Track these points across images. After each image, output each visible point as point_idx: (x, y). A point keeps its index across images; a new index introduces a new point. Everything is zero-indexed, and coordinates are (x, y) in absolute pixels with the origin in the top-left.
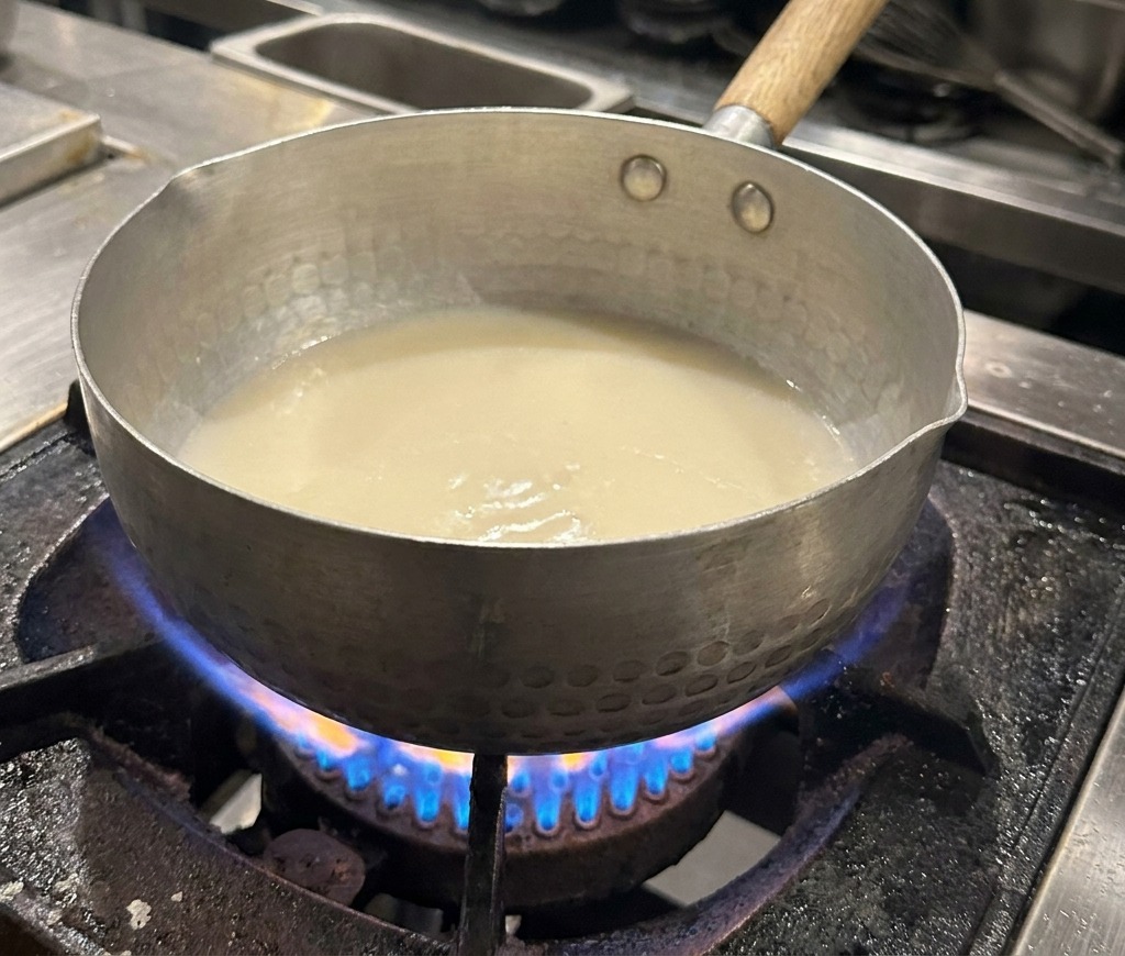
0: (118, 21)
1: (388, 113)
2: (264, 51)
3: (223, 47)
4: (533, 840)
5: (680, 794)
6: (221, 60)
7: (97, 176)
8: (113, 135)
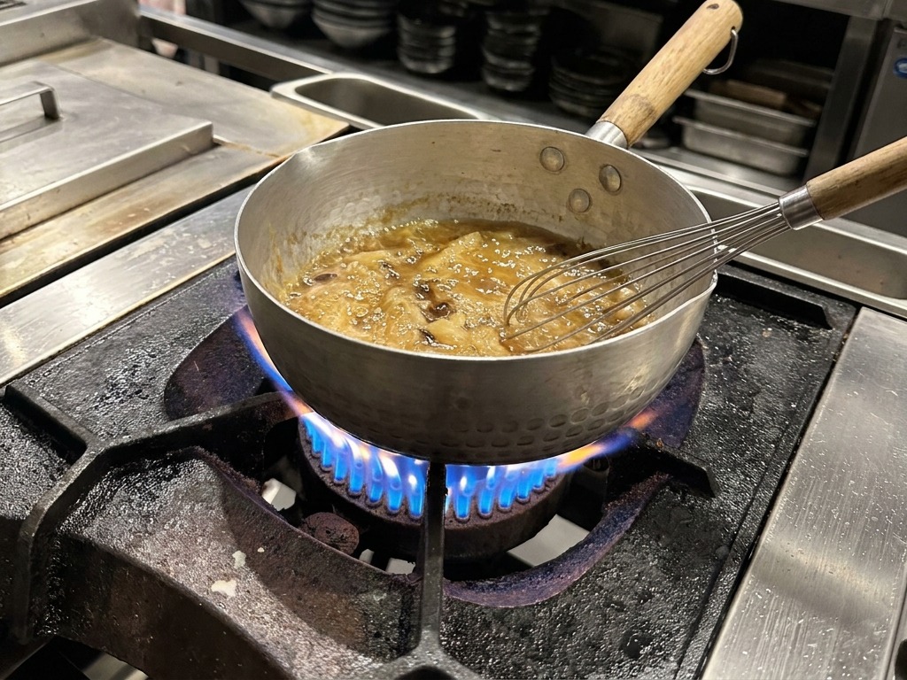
0: (202, 67)
1: (372, 128)
2: (300, 91)
3: (278, 89)
4: (455, 522)
5: (536, 500)
6: (277, 96)
7: (210, 155)
8: (218, 134)
